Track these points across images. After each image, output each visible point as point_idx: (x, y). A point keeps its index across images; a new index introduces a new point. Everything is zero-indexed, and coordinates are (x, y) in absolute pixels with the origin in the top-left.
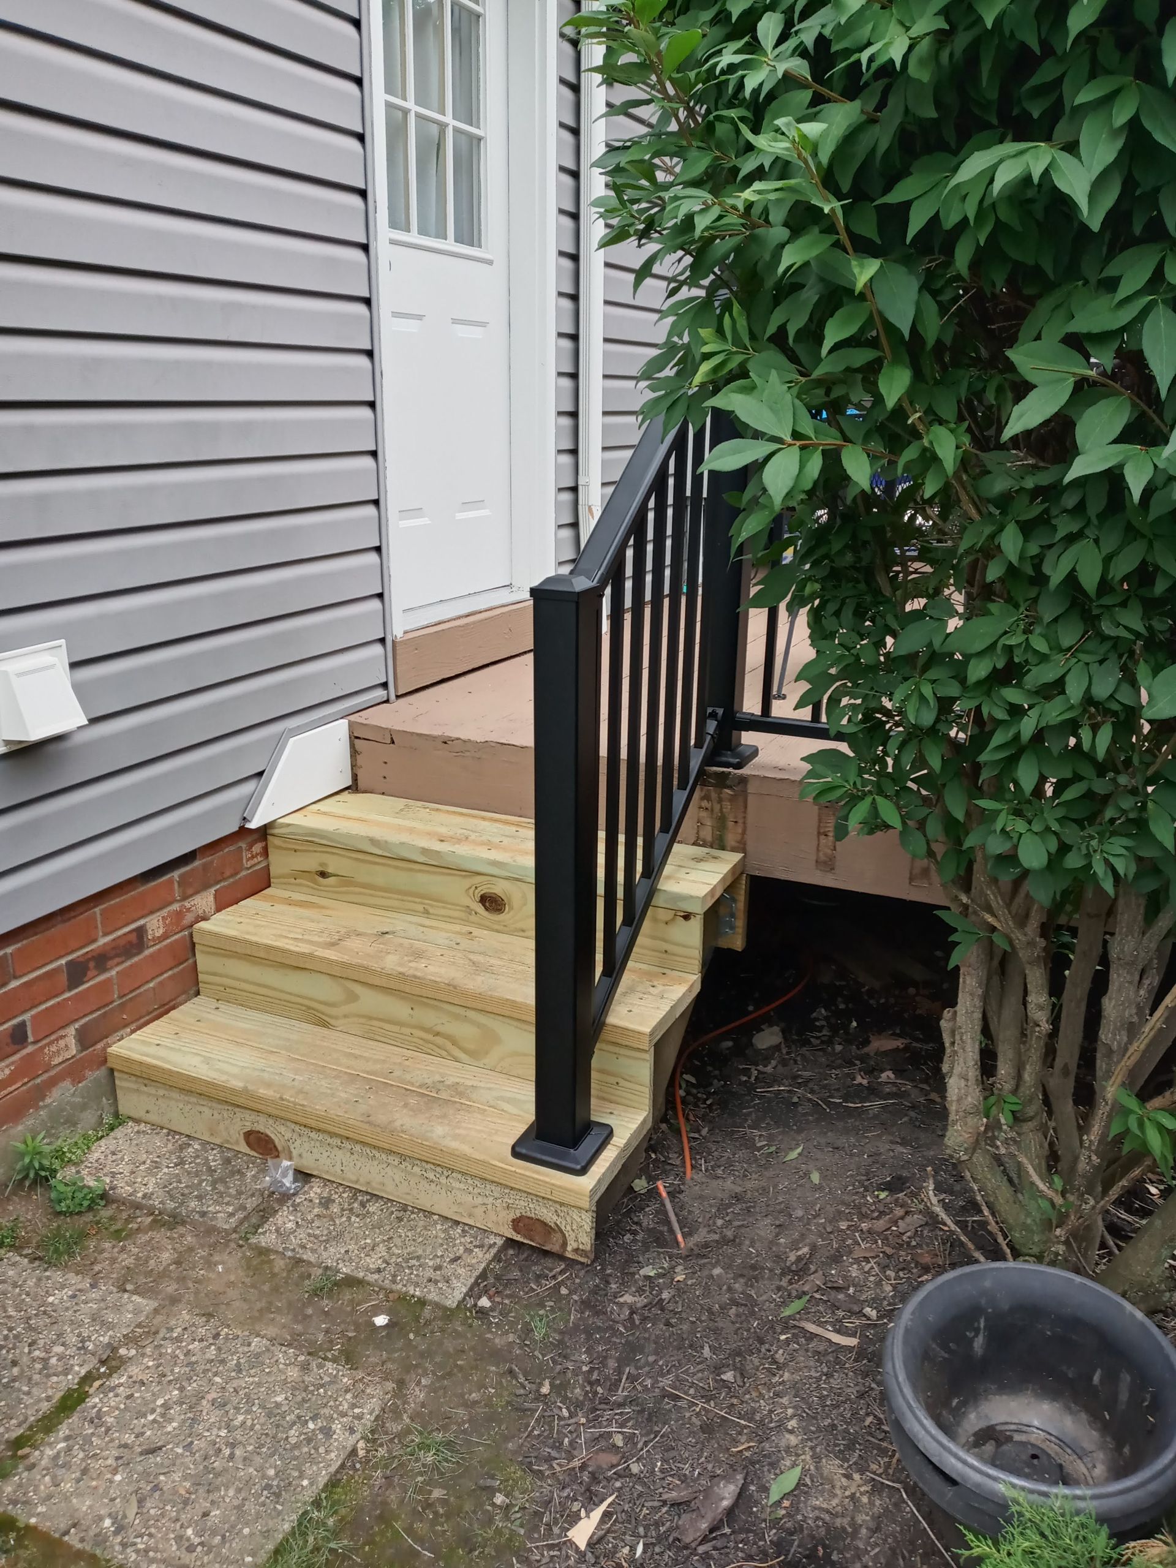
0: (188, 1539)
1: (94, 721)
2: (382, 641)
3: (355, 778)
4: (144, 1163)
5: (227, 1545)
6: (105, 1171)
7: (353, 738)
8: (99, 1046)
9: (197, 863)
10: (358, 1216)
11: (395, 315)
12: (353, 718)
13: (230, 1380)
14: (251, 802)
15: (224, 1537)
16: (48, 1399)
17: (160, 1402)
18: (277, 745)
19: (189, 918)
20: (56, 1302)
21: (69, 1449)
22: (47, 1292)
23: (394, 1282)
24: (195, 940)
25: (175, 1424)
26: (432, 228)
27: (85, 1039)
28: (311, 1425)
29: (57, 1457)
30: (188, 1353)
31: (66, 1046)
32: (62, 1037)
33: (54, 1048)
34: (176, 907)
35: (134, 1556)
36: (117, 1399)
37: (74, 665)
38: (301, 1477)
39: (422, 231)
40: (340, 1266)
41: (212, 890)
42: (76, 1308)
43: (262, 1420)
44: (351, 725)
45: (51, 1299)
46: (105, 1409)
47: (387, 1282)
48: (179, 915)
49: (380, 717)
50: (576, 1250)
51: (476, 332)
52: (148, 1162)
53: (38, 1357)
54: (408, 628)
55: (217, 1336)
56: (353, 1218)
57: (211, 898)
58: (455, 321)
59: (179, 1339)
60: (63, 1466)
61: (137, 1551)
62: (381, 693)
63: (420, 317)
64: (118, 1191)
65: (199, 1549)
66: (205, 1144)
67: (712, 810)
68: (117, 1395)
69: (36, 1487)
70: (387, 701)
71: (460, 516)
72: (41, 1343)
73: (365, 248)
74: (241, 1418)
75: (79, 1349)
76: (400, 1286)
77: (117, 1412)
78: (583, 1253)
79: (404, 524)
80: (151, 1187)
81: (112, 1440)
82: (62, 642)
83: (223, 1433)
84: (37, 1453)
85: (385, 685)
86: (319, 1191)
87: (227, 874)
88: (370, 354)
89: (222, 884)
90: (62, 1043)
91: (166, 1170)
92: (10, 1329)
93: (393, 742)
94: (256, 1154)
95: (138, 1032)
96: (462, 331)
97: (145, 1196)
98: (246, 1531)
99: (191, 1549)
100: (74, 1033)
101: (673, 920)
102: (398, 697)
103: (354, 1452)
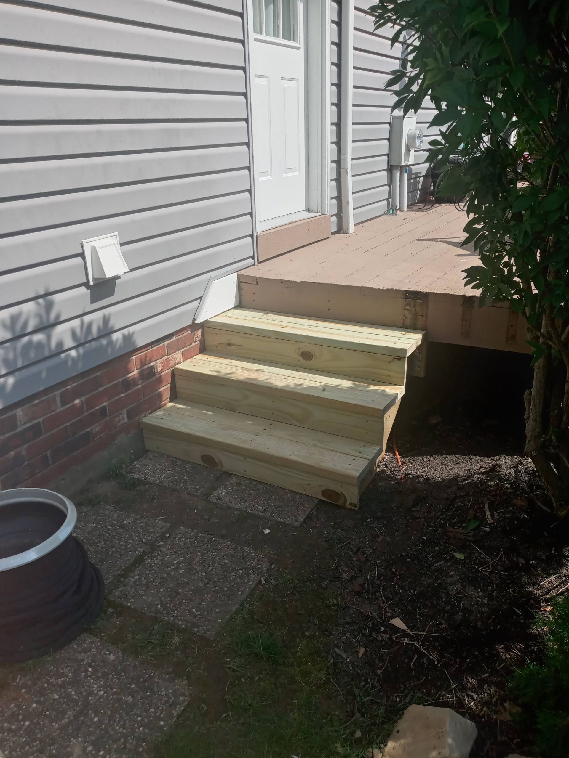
0: (194, 613)
1: (132, 270)
2: (252, 236)
3: (240, 301)
4: (158, 469)
5: (210, 615)
6: (142, 472)
7: (240, 282)
8: (136, 419)
9: (174, 338)
10: (253, 490)
11: (258, 76)
12: (239, 273)
13: (203, 554)
14: (197, 310)
15: (208, 613)
16: (129, 560)
17: (176, 562)
18: (207, 285)
19: (172, 363)
20: (127, 523)
21: (140, 579)
22: (123, 520)
23: (271, 515)
24: (175, 373)
25: (183, 570)
26: (272, 32)
27: (130, 416)
28: (241, 572)
29: (135, 582)
30: (185, 543)
31: (123, 418)
32: (121, 414)
33: (118, 419)
34: (166, 357)
35: (172, 618)
36: (158, 561)
37: (122, 244)
38: (238, 590)
39: (267, 34)
40: (247, 510)
41: (181, 351)
42: (136, 526)
43: (220, 569)
44: (239, 277)
45: (125, 522)
46: (153, 564)
47: (268, 516)
48: (168, 361)
49: (252, 272)
50: (351, 504)
51: (293, 84)
52: (160, 468)
53: (122, 544)
54: (263, 230)
55: (196, 537)
56: (251, 491)
57: (181, 355)
58: (283, 79)
59: (180, 538)
60: (139, 585)
61: (173, 616)
62: (250, 261)
63: (267, 77)
64: (149, 480)
65: (199, 616)
66: (183, 461)
67: (411, 310)
68: (157, 559)
69: (129, 592)
70: (254, 265)
71: (285, 175)
72: (123, 539)
73: (243, 42)
74: (210, 568)
75: (139, 541)
76: (274, 518)
77: (158, 566)
78: (355, 505)
79: (261, 179)
80: (162, 478)
81: (157, 576)
82: (117, 233)
83: (204, 574)
84: (127, 580)
85: (253, 257)
86: (235, 480)
87: (187, 344)
88: (245, 95)
89: (185, 348)
90: (121, 416)
91: (168, 472)
92: (109, 534)
93: (257, 284)
94: (206, 465)
95: (152, 414)
96: (286, 83)
97: (160, 482)
98: (217, 610)
99: (195, 616)
100: (126, 412)
101: (393, 361)
102: (259, 263)
103: (260, 582)
